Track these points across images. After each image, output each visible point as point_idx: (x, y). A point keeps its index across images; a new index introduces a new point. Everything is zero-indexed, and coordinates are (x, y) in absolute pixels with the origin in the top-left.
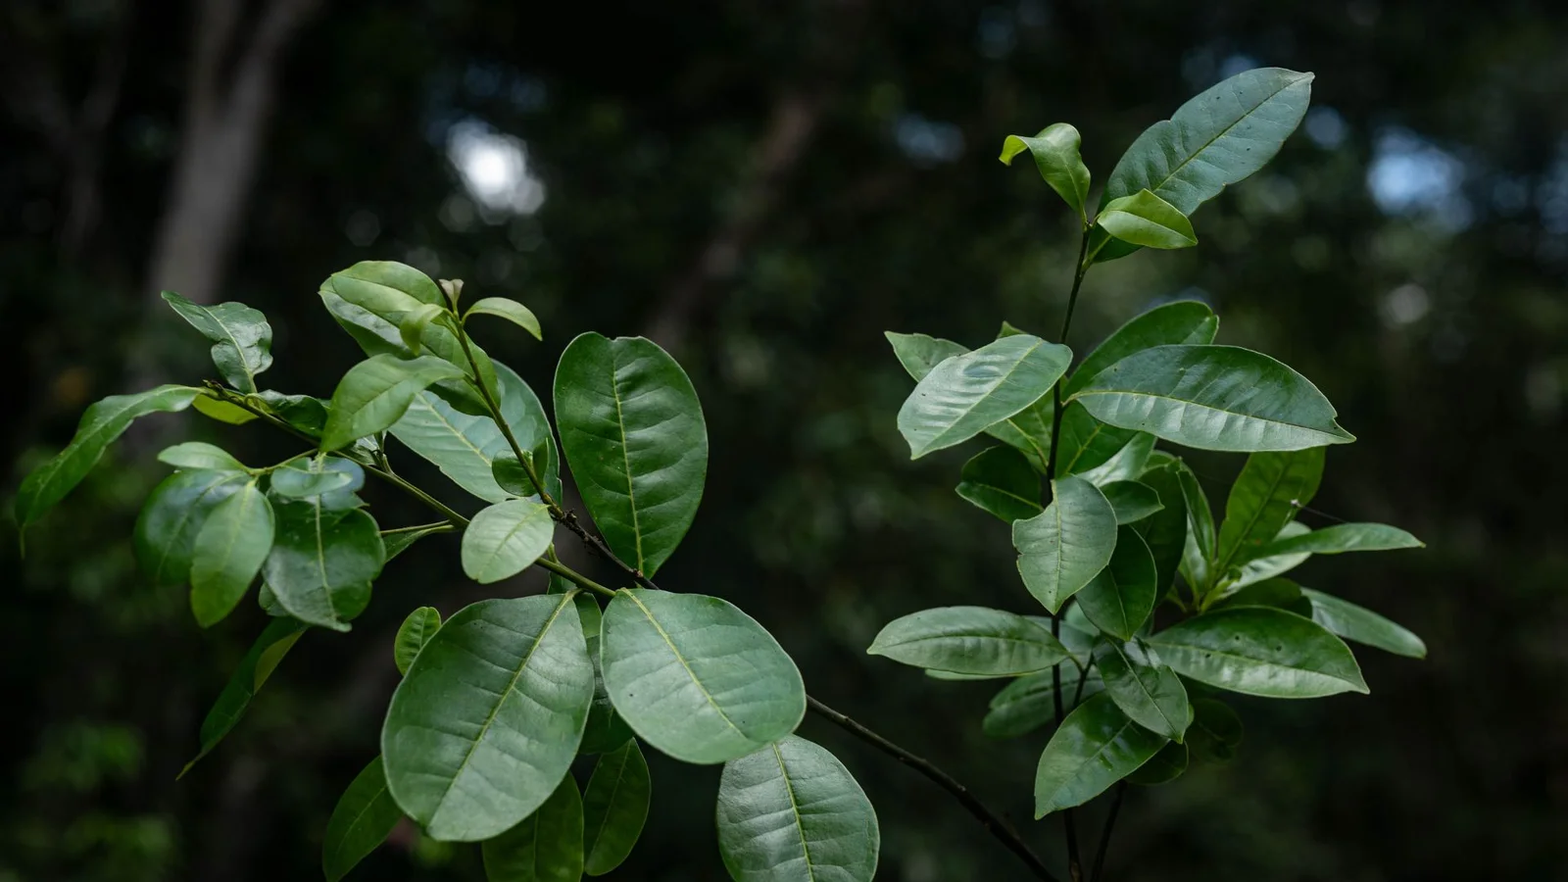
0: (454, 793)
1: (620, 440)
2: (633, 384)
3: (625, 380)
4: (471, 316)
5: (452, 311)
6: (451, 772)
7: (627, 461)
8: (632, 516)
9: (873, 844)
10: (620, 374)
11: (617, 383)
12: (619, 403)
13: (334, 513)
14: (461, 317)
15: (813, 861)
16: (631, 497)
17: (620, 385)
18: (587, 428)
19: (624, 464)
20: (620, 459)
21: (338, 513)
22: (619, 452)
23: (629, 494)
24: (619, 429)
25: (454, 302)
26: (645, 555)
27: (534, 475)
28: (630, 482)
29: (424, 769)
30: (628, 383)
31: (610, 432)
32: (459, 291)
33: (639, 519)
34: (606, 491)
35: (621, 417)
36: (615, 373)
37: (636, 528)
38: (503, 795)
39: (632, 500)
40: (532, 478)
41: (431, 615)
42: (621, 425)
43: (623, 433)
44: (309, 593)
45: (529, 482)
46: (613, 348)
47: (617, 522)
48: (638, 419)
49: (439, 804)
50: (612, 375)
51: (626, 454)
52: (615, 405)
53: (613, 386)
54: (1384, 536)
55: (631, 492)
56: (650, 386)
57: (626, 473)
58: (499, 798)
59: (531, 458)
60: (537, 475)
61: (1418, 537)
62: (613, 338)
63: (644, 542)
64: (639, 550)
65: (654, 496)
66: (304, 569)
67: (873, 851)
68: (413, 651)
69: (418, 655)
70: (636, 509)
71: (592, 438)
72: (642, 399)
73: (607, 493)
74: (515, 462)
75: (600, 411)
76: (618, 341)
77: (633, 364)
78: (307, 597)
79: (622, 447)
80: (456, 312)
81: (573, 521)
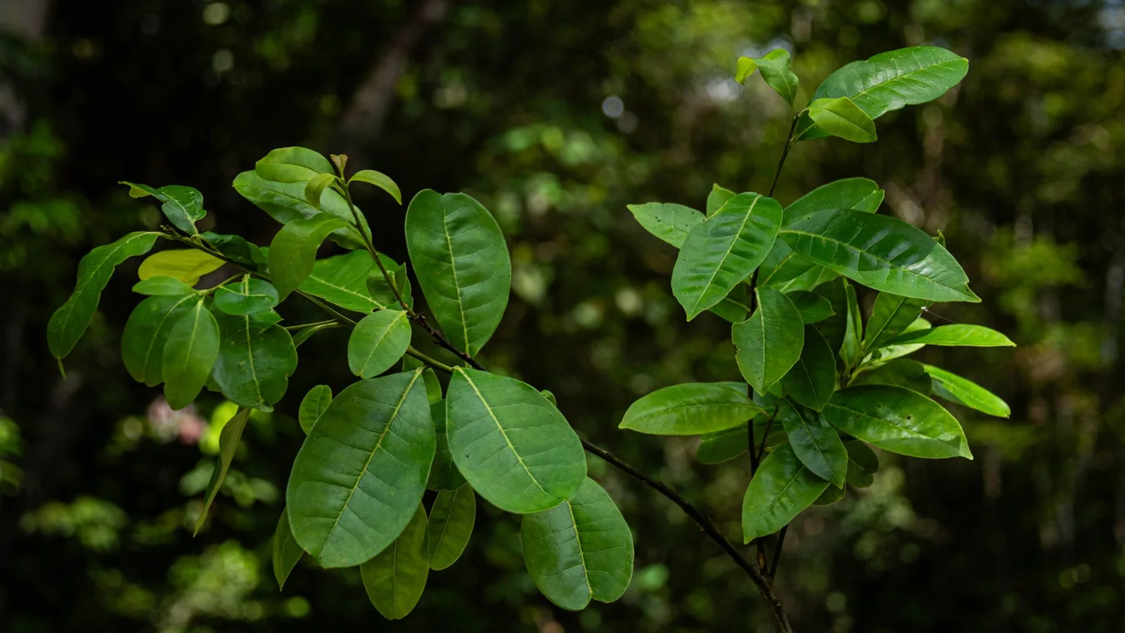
0: (338, 530)
1: (451, 263)
2: (458, 225)
3: (453, 222)
4: (353, 182)
5: (340, 177)
6: (334, 514)
7: (455, 277)
8: (461, 315)
9: (629, 557)
10: (448, 219)
11: (447, 224)
12: (449, 238)
13: (260, 324)
14: (346, 182)
15: (589, 568)
16: (460, 301)
17: (449, 225)
18: (428, 253)
19: (454, 279)
20: (451, 276)
21: (263, 325)
22: (450, 271)
23: (458, 300)
24: (450, 255)
25: (342, 170)
26: (470, 341)
27: (396, 289)
28: (458, 292)
29: (317, 514)
30: (454, 224)
31: (444, 258)
32: (344, 164)
33: (465, 316)
34: (443, 297)
35: (450, 247)
36: (445, 217)
37: (464, 323)
38: (371, 530)
39: (460, 303)
40: (395, 291)
41: (325, 391)
42: (451, 252)
43: (453, 258)
44: (244, 385)
45: (393, 294)
46: (442, 201)
47: (450, 318)
48: (461, 248)
49: (326, 540)
50: (443, 219)
51: (455, 272)
52: (446, 239)
53: (444, 226)
54: (986, 336)
55: (460, 298)
56: (469, 226)
57: (455, 285)
58: (369, 533)
59: (394, 276)
60: (398, 288)
61: (1012, 339)
62: (443, 194)
63: (469, 332)
64: (466, 338)
65: (474, 302)
66: (239, 367)
67: (630, 562)
68: (312, 421)
69: (314, 425)
70: (463, 310)
71: (432, 261)
72: (464, 235)
73: (444, 299)
74: (382, 279)
75: (437, 243)
76: (447, 196)
77: (456, 212)
78: (242, 388)
79: (452, 267)
80: (343, 178)
81: (423, 320)
